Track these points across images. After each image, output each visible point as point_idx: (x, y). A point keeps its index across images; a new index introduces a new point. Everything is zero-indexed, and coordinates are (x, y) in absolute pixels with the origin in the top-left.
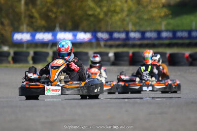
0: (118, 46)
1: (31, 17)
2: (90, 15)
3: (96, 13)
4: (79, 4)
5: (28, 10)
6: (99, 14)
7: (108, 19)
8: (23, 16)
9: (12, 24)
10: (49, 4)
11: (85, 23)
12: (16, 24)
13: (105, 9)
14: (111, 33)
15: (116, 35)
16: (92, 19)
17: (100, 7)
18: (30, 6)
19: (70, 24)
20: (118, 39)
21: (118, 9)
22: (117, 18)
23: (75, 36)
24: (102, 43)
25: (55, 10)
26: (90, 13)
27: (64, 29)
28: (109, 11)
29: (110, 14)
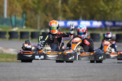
0: (118, 30)
1: (65, 11)
2: (101, 11)
3: (105, 10)
4: (95, 4)
5: (63, 7)
6: (107, 10)
7: (112, 13)
8: (60, 11)
9: (53, 16)
10: (76, 4)
11: (98, 16)
12: (55, 16)
13: (111, 7)
14: (114, 22)
15: (117, 23)
16: (102, 13)
17: (108, 6)
18: (64, 5)
19: (88, 16)
20: (119, 26)
21: (119, 7)
22: (118, 12)
23: (91, 23)
24: (108, 28)
25: (79, 7)
26: (101, 9)
27: (85, 19)
28: (113, 8)
29: (114, 10)
